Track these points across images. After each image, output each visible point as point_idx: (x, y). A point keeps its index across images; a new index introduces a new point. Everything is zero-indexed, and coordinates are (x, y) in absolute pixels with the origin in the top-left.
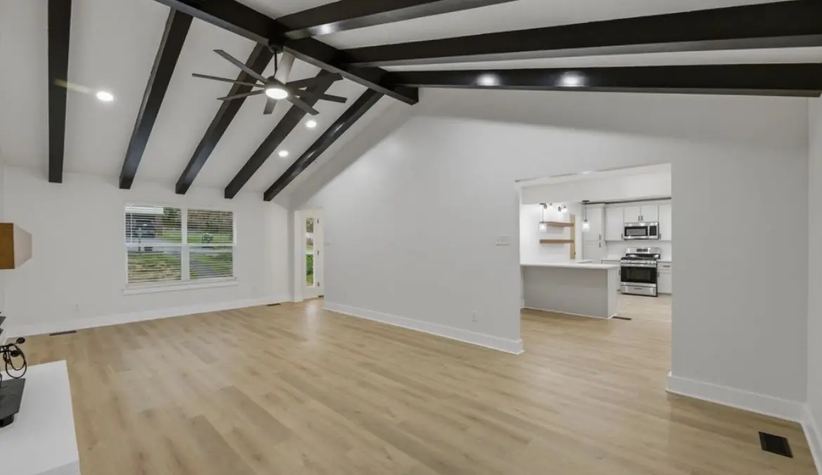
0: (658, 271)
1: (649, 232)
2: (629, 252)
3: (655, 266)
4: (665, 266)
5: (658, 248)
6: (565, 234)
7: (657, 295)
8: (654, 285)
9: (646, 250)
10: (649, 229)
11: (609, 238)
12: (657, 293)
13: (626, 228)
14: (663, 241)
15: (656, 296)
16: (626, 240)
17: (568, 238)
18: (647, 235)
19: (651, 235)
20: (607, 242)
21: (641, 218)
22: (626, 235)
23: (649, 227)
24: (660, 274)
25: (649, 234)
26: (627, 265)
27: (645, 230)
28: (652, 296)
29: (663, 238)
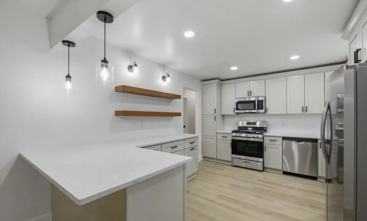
0: (265, 145)
1: (256, 106)
2: (240, 125)
3: (261, 140)
4: (271, 140)
5: (265, 122)
7: (264, 169)
8: (261, 160)
9: (255, 123)
10: (256, 104)
11: (224, 113)
12: (264, 168)
13: (238, 103)
14: (269, 115)
15: (263, 171)
16: (237, 113)
18: (255, 109)
19: (258, 109)
20: (223, 116)
21: (250, 93)
22: (237, 109)
23: (256, 102)
24: (266, 148)
25: (256, 108)
26: (238, 138)
27: (253, 104)
28: (259, 171)
29: (269, 112)
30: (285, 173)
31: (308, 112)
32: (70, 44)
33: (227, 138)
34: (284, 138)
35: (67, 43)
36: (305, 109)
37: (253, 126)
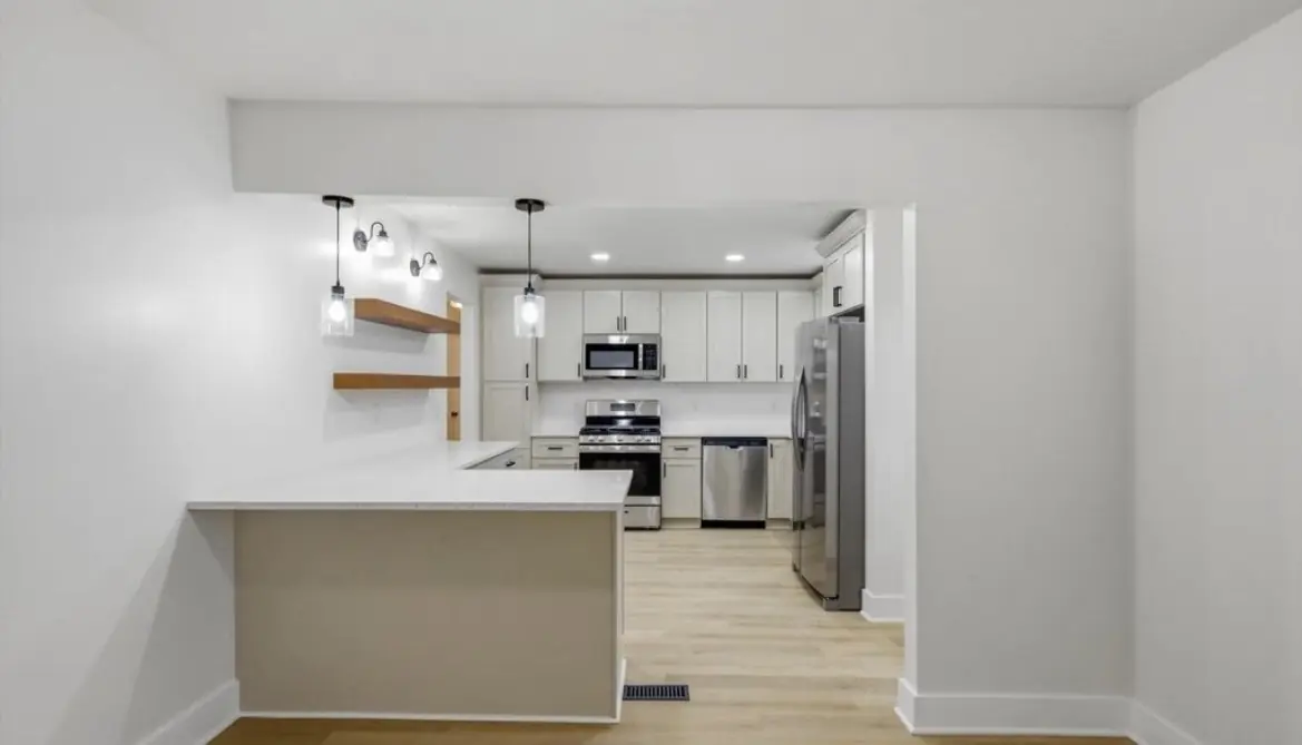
0: (663, 461)
1: (641, 360)
3: (654, 449)
4: (677, 449)
5: (656, 401)
6: (432, 356)
7: (662, 523)
8: (654, 500)
9: (632, 407)
10: (641, 352)
11: (544, 377)
12: (662, 520)
13: (590, 348)
14: (668, 383)
15: (661, 527)
16: (586, 378)
17: (441, 371)
18: (636, 367)
19: (645, 367)
20: (541, 385)
21: (622, 324)
22: (587, 368)
23: (641, 346)
24: (668, 469)
25: (641, 365)
26: (592, 449)
27: (631, 354)
28: (651, 529)
29: (670, 377)
30: (707, 524)
31: (750, 378)
32: (342, 203)
33: (565, 449)
34: (706, 441)
35: (335, 202)
36: (742, 371)
37: (630, 413)
